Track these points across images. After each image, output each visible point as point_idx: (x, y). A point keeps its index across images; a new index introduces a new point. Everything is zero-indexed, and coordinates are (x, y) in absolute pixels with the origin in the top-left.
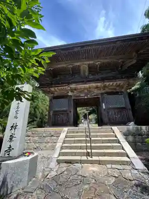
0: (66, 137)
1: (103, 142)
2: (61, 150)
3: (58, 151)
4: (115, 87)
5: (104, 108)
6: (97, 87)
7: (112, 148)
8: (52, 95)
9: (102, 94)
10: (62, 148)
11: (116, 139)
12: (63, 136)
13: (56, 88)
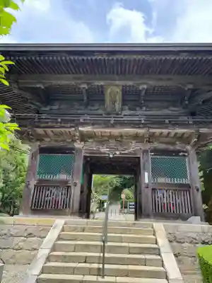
0: (59, 238)
1: (130, 251)
2: (45, 263)
3: (40, 264)
4: (173, 140)
5: (147, 181)
6: (136, 137)
7: (145, 262)
8: (38, 143)
9: (145, 152)
10: (48, 259)
11: (155, 246)
12: (52, 235)
13: (49, 131)
